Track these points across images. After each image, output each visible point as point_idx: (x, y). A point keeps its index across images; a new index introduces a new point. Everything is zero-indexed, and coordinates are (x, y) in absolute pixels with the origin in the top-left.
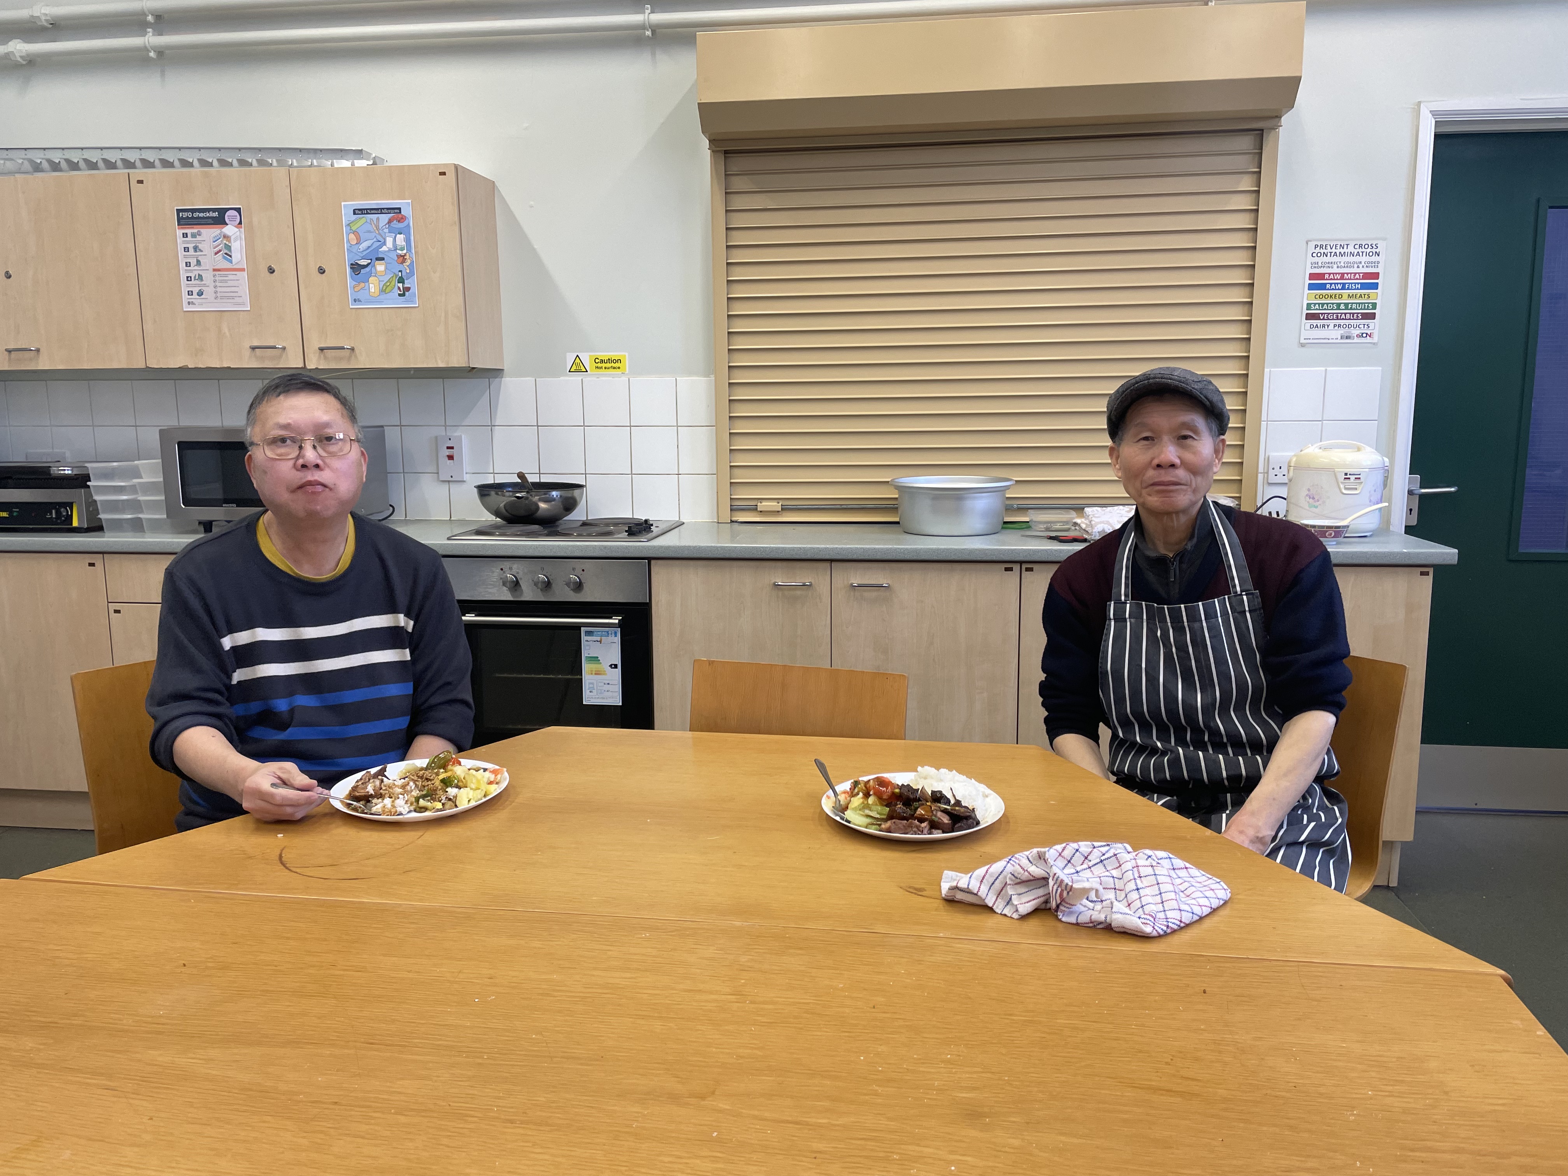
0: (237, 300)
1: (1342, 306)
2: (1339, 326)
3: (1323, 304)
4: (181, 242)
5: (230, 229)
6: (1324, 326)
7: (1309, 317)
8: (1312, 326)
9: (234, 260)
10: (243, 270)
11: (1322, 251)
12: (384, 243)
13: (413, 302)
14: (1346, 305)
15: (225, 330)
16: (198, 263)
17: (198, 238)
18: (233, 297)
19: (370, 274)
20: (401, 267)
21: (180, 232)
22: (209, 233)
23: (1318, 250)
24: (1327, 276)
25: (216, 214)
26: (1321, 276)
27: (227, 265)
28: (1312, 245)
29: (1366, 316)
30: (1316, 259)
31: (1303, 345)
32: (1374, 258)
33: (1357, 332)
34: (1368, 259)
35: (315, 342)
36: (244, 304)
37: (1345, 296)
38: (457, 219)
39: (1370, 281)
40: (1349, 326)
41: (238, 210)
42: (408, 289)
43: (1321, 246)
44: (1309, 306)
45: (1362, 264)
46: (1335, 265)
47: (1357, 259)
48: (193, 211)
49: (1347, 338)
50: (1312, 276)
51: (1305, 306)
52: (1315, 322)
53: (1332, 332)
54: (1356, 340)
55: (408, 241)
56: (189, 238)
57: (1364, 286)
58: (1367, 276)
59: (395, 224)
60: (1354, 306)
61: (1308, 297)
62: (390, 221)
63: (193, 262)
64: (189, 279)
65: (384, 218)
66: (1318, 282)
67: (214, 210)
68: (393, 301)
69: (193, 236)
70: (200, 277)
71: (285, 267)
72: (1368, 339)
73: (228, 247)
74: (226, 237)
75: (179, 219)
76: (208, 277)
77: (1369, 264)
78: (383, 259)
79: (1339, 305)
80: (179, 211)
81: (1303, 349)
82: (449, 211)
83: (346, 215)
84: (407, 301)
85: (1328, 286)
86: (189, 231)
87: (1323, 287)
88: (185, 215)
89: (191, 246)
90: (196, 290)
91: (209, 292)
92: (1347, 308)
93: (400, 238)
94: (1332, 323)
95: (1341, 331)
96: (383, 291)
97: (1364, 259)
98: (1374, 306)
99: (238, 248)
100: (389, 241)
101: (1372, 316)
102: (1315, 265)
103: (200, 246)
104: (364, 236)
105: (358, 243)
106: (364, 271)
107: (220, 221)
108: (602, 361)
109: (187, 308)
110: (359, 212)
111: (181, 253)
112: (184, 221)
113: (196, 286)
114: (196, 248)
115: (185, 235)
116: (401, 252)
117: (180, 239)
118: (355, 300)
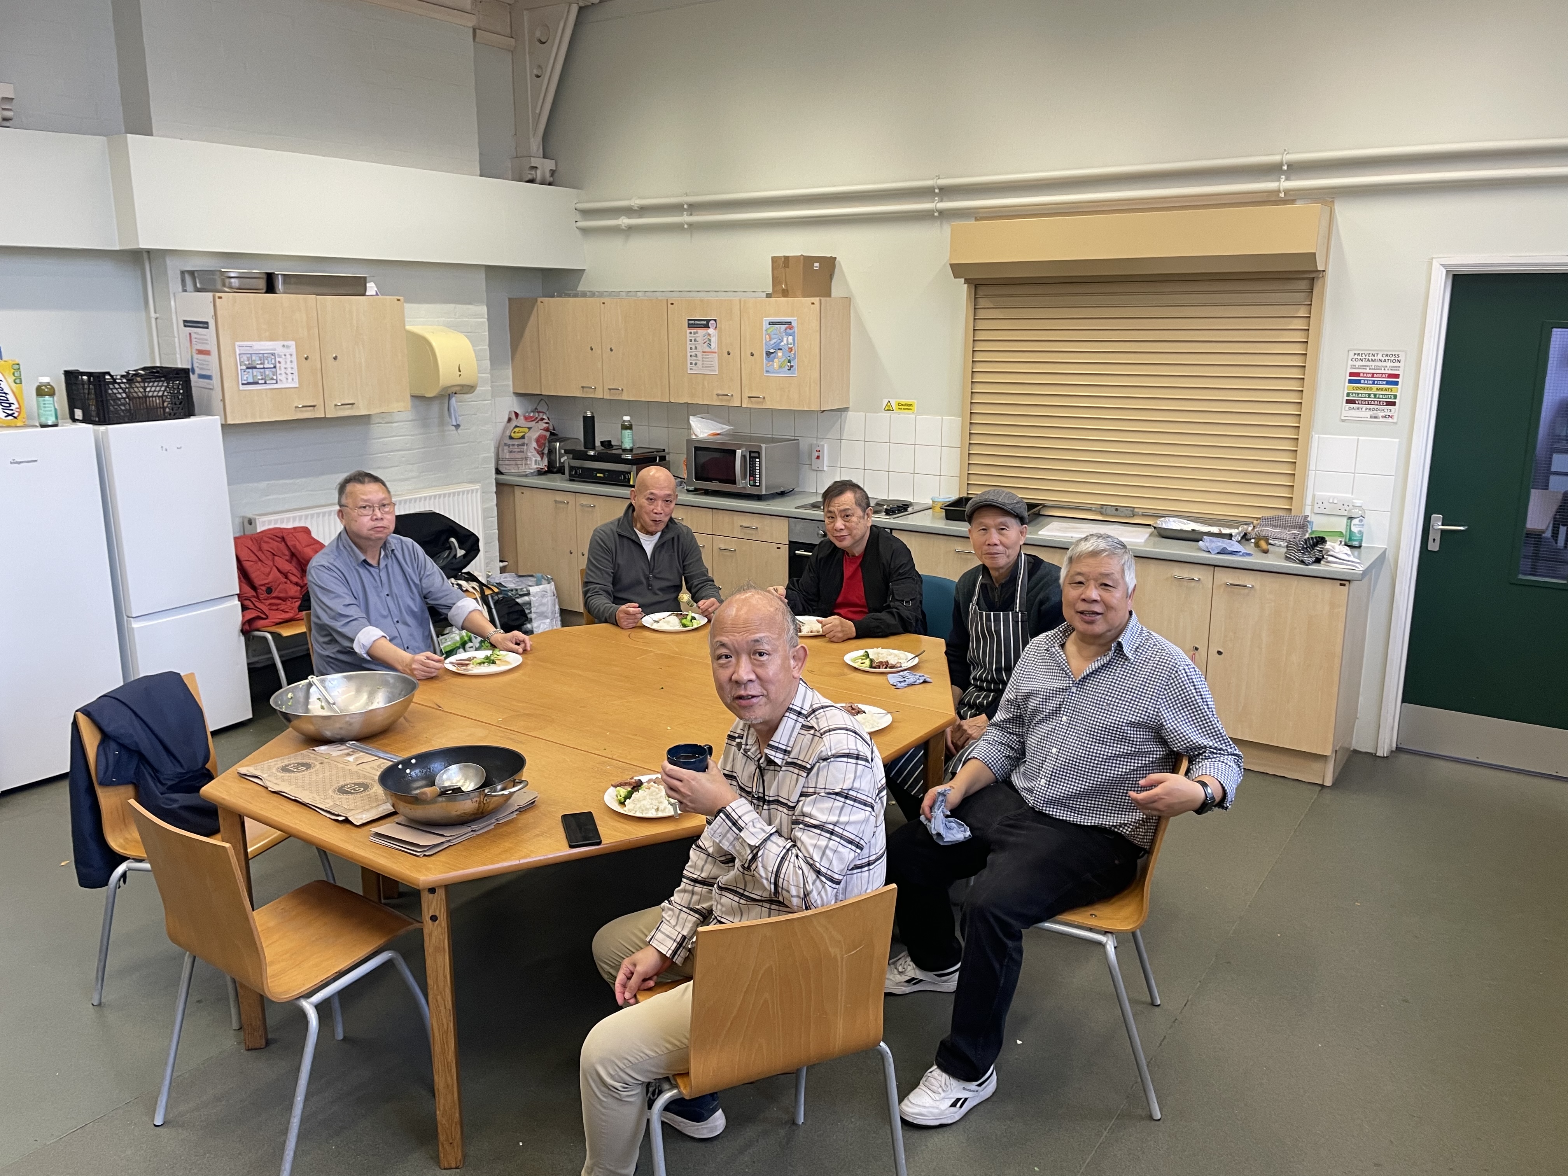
0: (713, 368)
1: (1372, 396)
2: (1370, 409)
3: (1358, 394)
4: (688, 337)
5: (711, 331)
6: (1358, 409)
7: (1348, 402)
8: (1350, 408)
9: (712, 347)
10: (715, 353)
11: (1359, 357)
12: (782, 341)
13: (794, 374)
14: (1375, 395)
15: (706, 384)
16: (696, 348)
17: (697, 335)
18: (711, 367)
19: (774, 358)
20: (789, 354)
21: (688, 331)
22: (701, 332)
23: (1356, 357)
24: (1361, 375)
25: (705, 322)
26: (1358, 374)
27: (709, 350)
28: (1351, 354)
29: (1388, 404)
30: (1354, 363)
31: (1343, 421)
32: (1397, 364)
33: (1383, 414)
34: (1392, 364)
35: (746, 394)
36: (715, 371)
37: (1374, 389)
38: (818, 328)
39: (1393, 379)
40: (1377, 410)
41: (715, 320)
42: (792, 366)
43: (1359, 354)
44: (1348, 394)
45: (1388, 368)
46: (1368, 368)
47: (1384, 364)
48: (695, 320)
49: (1375, 417)
50: (1351, 374)
51: (1345, 395)
52: (1352, 405)
53: (1364, 413)
54: (1381, 420)
55: (794, 340)
56: (692, 335)
57: (1388, 383)
58: (1390, 376)
59: (788, 331)
60: (1381, 396)
61: (1347, 387)
62: (786, 329)
63: (693, 347)
64: (691, 356)
65: (783, 327)
66: (1355, 378)
67: (704, 320)
68: (785, 373)
69: (695, 334)
70: (696, 356)
71: (736, 352)
72: (1390, 420)
73: (710, 340)
74: (709, 335)
75: (689, 324)
76: (699, 355)
77: (1392, 368)
78: (781, 349)
79: (1369, 395)
80: (689, 320)
81: (1343, 423)
82: (815, 324)
83: (765, 325)
84: (792, 373)
85: (1362, 382)
86: (693, 331)
87: (1359, 382)
88: (691, 322)
89: (693, 339)
90: (694, 362)
91: (699, 363)
92: (1375, 397)
93: (790, 338)
94: (1364, 407)
95: (1371, 413)
96: (780, 367)
97: (1389, 364)
98: (1395, 397)
99: (714, 340)
100: (785, 339)
101: (1394, 404)
102: (1353, 367)
103: (697, 339)
104: (773, 336)
105: (770, 340)
106: (772, 355)
107: (707, 326)
108: (902, 405)
109: (689, 372)
110: (772, 323)
111: (688, 342)
112: (690, 326)
113: (694, 360)
114: (695, 340)
115: (691, 333)
116: (790, 346)
117: (688, 335)
118: (767, 371)
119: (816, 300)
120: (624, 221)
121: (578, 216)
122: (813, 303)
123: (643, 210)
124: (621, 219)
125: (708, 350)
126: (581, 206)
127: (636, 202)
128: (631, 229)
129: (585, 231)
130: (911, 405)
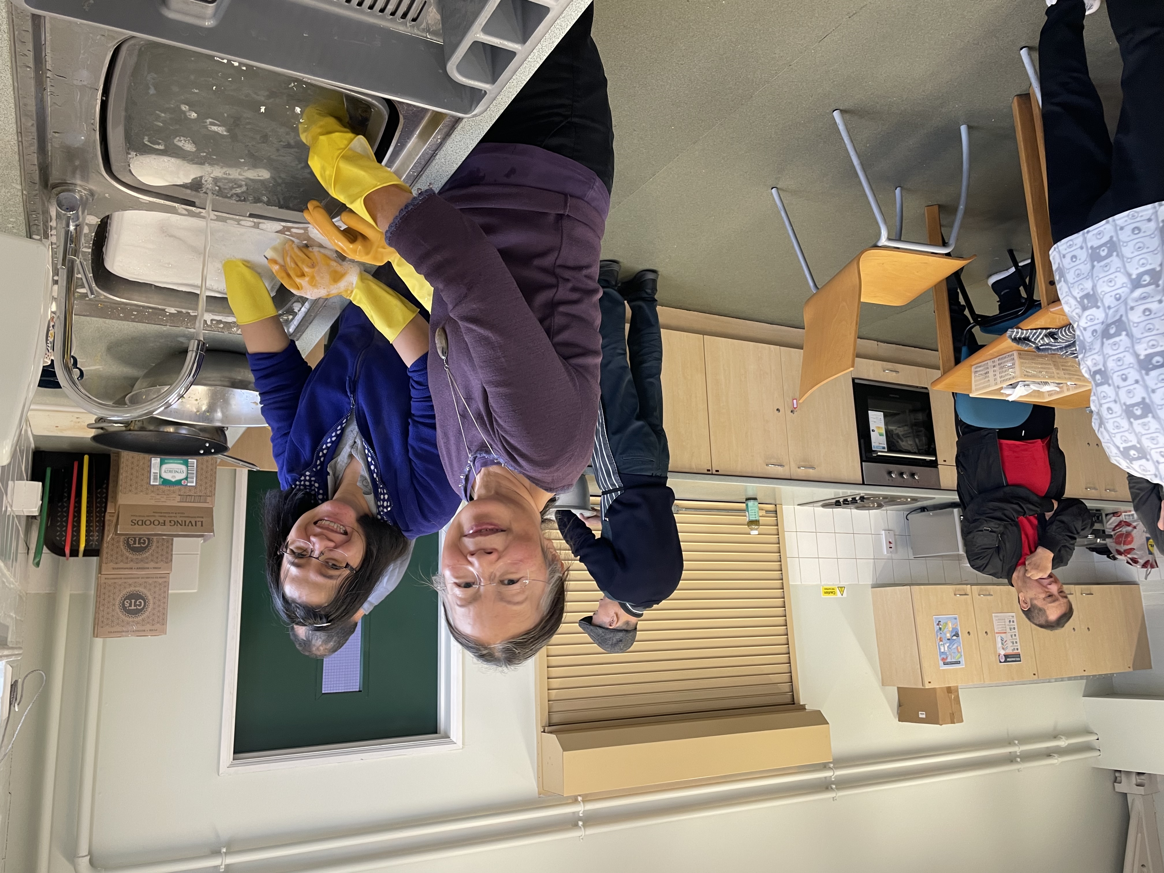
0: (997, 619)
5: (1002, 652)
9: (1000, 637)
10: (997, 633)
12: (948, 647)
13: (936, 618)
15: (1000, 604)
16: (1012, 636)
17: (1012, 648)
18: (999, 620)
19: (952, 632)
20: (941, 635)
21: (1019, 651)
22: (1009, 651)
25: (1008, 660)
35: (968, 598)
36: (995, 616)
38: (923, 660)
41: (1001, 662)
42: (938, 624)
48: (1016, 661)
55: (940, 649)
56: (1016, 648)
59: (945, 657)
62: (947, 658)
63: (1014, 637)
64: (1014, 629)
65: (949, 660)
67: (1009, 662)
68: (943, 618)
69: (1014, 649)
70: (1010, 629)
71: (982, 634)
73: (1002, 644)
74: (1003, 649)
75: (1020, 657)
76: (1008, 630)
78: (948, 639)
80: (1020, 661)
82: (925, 665)
83: (963, 661)
84: (938, 618)
86: (1016, 651)
88: (1018, 659)
89: (1015, 644)
90: (1011, 623)
91: (1007, 623)
93: (942, 650)
96: (946, 623)
99: (999, 645)
100: (946, 649)
104: (956, 651)
105: (957, 647)
106: (954, 633)
107: (1006, 656)
108: (832, 592)
109: (1013, 614)
110: (958, 663)
111: (1018, 641)
112: (1018, 656)
113: (1012, 625)
114: (1013, 643)
115: (1017, 649)
116: (941, 643)
117: (1019, 647)
118: (956, 619)
119: (928, 686)
120: (1063, 743)
121: (1096, 744)
122: (930, 682)
123: (1048, 754)
124: (1066, 744)
125: (1003, 635)
126: (1095, 754)
127: (1056, 761)
128: (1055, 737)
129: (1088, 732)
130: (826, 593)
